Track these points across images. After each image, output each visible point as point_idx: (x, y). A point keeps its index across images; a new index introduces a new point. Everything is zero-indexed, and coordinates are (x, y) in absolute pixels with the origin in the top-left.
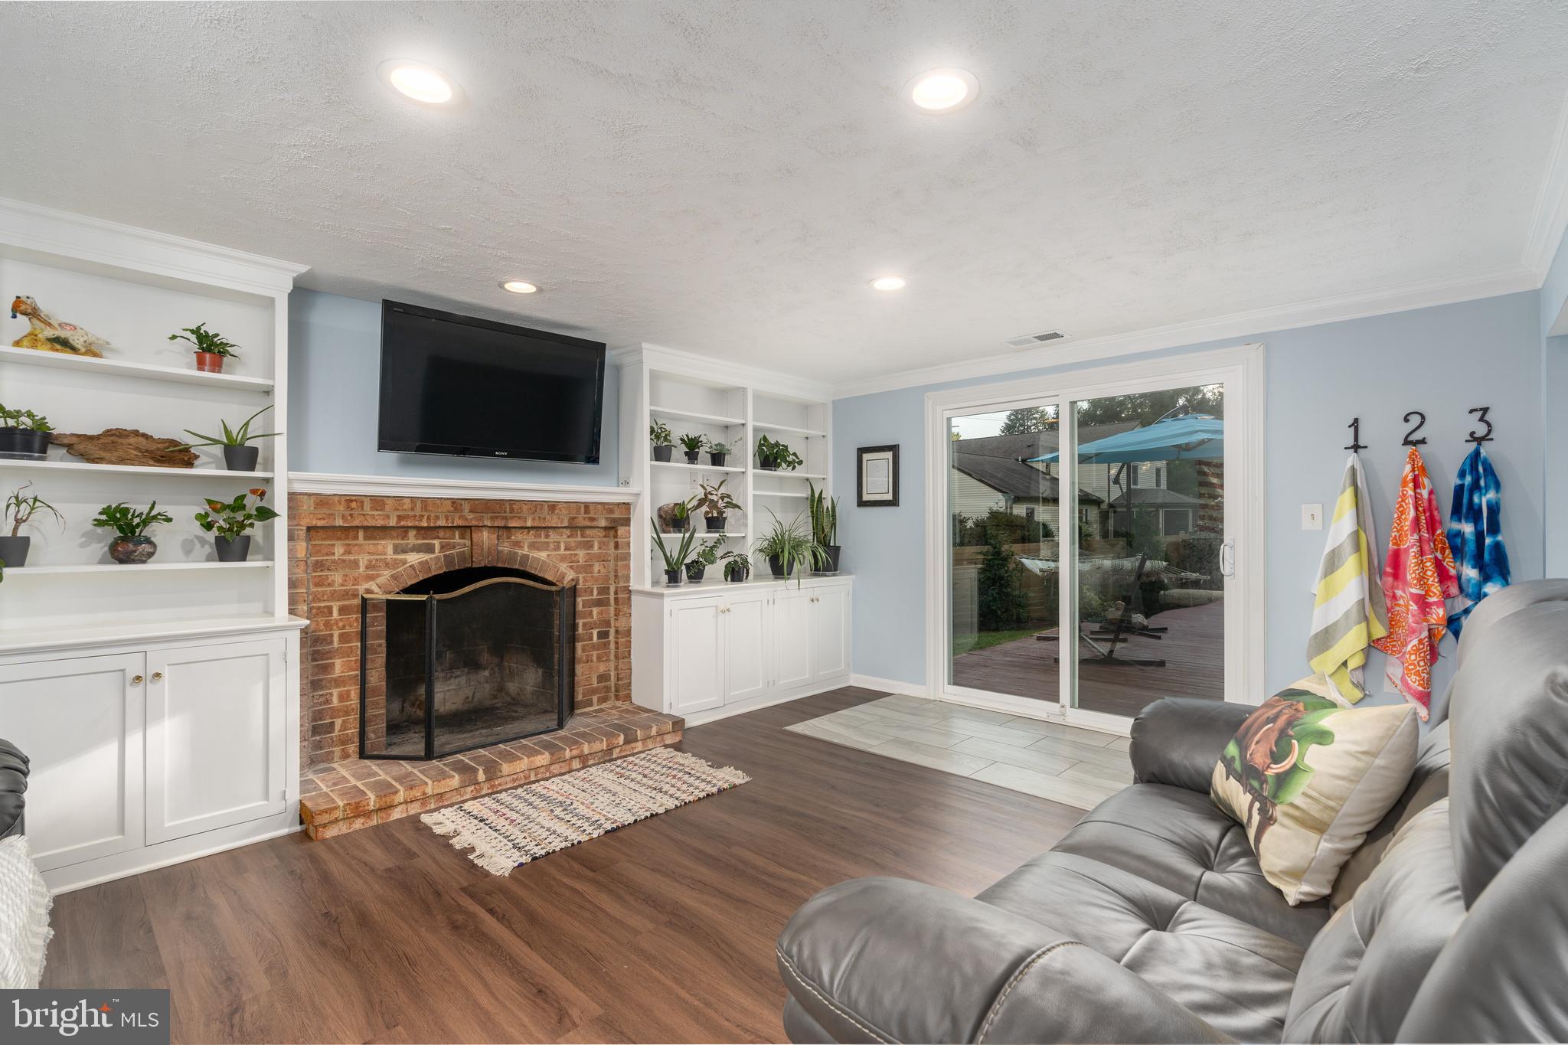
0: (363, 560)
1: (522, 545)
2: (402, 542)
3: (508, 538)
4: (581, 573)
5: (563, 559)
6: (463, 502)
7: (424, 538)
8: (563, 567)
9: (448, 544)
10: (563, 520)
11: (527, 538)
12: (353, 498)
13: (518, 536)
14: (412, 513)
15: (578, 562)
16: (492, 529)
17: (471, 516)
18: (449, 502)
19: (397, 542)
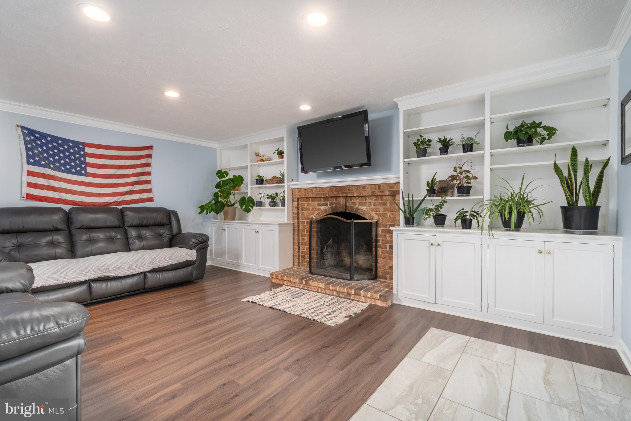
0: (311, 208)
1: (356, 203)
2: (320, 202)
3: (351, 201)
4: (381, 217)
5: (373, 210)
6: (333, 188)
7: (325, 201)
8: (373, 214)
9: (332, 203)
10: (368, 192)
11: (358, 201)
12: (306, 189)
13: (354, 200)
14: (319, 193)
15: (380, 212)
16: (343, 197)
17: (335, 193)
18: (329, 188)
19: (319, 202)
